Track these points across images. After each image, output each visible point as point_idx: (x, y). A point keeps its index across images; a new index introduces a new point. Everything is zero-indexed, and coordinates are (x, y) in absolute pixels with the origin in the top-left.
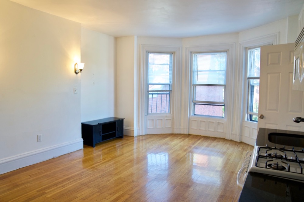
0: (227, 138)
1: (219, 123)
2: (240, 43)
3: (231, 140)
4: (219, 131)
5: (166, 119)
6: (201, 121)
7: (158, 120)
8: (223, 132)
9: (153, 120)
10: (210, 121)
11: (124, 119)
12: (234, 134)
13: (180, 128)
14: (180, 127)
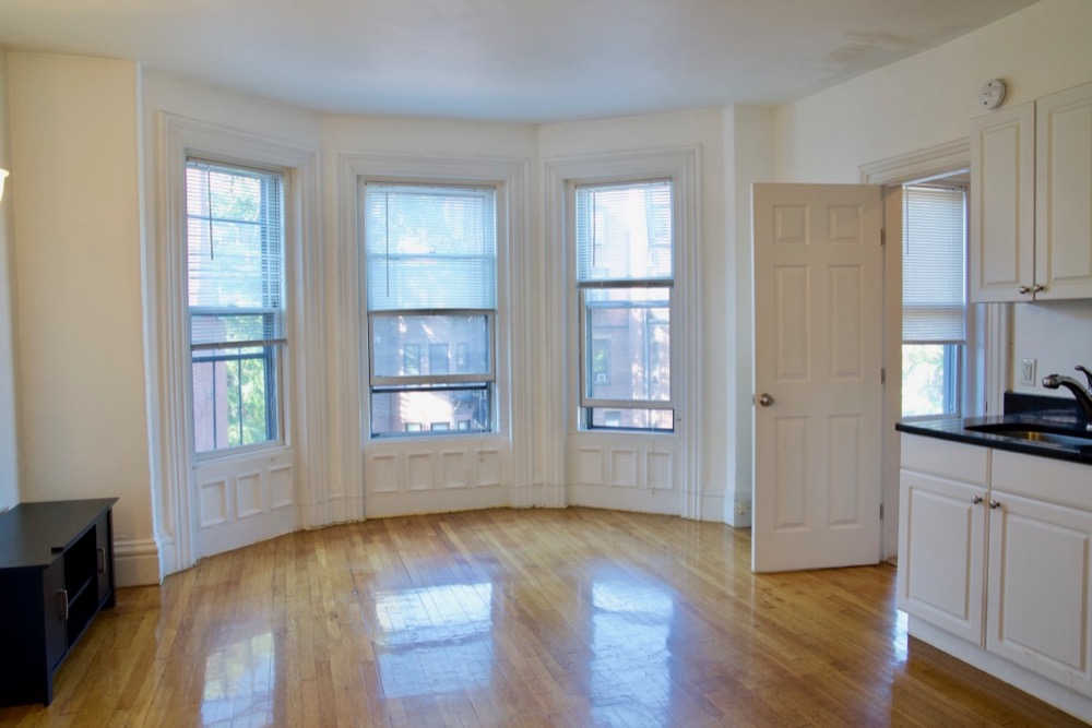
0: (516, 503)
1: (481, 453)
2: (546, 164)
3: (534, 508)
4: (483, 483)
5: (274, 472)
6: (412, 457)
7: (240, 479)
8: (498, 485)
9: (221, 484)
10: (446, 451)
11: (115, 500)
12: (541, 485)
13: (330, 500)
14: (331, 496)
